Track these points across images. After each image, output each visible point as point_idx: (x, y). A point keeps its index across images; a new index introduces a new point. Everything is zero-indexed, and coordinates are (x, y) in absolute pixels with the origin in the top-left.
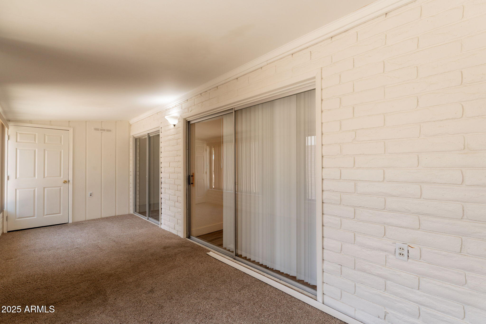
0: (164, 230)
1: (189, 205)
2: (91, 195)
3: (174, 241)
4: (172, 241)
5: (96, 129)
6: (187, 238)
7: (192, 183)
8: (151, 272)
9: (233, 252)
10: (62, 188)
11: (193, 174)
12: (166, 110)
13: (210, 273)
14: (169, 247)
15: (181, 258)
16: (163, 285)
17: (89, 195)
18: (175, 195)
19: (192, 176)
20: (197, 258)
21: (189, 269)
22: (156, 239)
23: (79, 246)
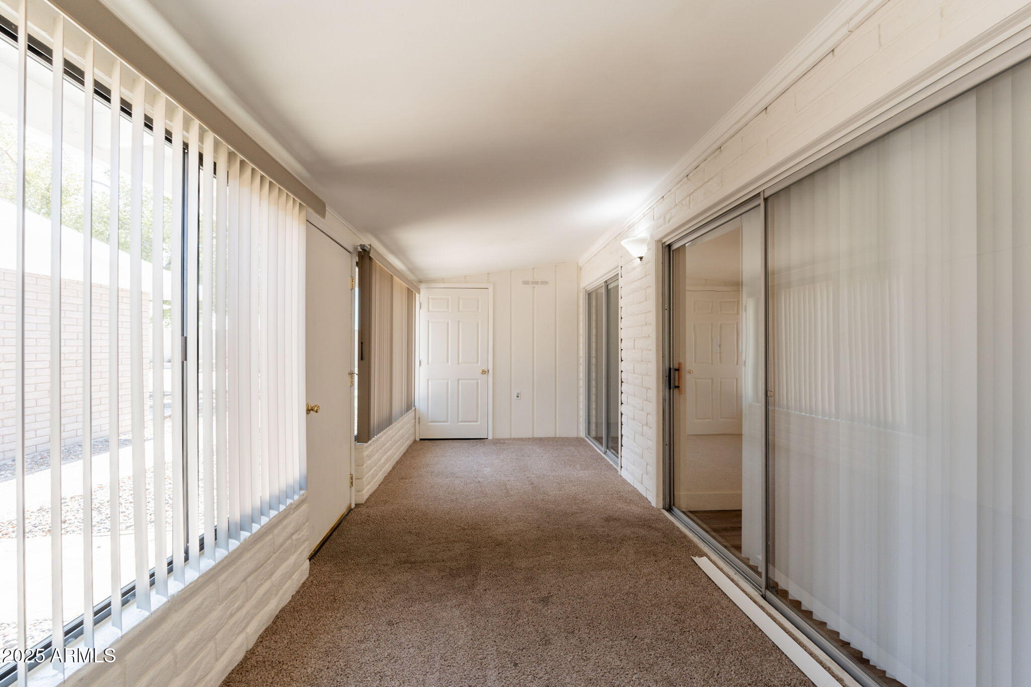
0: (624, 482)
1: (670, 436)
2: (518, 397)
3: (635, 510)
4: (630, 508)
5: (526, 283)
6: (664, 508)
7: (677, 385)
8: (562, 562)
9: (759, 574)
10: (479, 380)
11: (680, 364)
12: (630, 227)
13: (679, 611)
14: (616, 519)
15: (632, 552)
16: (570, 597)
17: (516, 395)
18: (643, 410)
19: (676, 370)
20: (666, 562)
21: (637, 582)
22: (601, 495)
23: (481, 480)
